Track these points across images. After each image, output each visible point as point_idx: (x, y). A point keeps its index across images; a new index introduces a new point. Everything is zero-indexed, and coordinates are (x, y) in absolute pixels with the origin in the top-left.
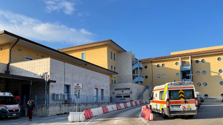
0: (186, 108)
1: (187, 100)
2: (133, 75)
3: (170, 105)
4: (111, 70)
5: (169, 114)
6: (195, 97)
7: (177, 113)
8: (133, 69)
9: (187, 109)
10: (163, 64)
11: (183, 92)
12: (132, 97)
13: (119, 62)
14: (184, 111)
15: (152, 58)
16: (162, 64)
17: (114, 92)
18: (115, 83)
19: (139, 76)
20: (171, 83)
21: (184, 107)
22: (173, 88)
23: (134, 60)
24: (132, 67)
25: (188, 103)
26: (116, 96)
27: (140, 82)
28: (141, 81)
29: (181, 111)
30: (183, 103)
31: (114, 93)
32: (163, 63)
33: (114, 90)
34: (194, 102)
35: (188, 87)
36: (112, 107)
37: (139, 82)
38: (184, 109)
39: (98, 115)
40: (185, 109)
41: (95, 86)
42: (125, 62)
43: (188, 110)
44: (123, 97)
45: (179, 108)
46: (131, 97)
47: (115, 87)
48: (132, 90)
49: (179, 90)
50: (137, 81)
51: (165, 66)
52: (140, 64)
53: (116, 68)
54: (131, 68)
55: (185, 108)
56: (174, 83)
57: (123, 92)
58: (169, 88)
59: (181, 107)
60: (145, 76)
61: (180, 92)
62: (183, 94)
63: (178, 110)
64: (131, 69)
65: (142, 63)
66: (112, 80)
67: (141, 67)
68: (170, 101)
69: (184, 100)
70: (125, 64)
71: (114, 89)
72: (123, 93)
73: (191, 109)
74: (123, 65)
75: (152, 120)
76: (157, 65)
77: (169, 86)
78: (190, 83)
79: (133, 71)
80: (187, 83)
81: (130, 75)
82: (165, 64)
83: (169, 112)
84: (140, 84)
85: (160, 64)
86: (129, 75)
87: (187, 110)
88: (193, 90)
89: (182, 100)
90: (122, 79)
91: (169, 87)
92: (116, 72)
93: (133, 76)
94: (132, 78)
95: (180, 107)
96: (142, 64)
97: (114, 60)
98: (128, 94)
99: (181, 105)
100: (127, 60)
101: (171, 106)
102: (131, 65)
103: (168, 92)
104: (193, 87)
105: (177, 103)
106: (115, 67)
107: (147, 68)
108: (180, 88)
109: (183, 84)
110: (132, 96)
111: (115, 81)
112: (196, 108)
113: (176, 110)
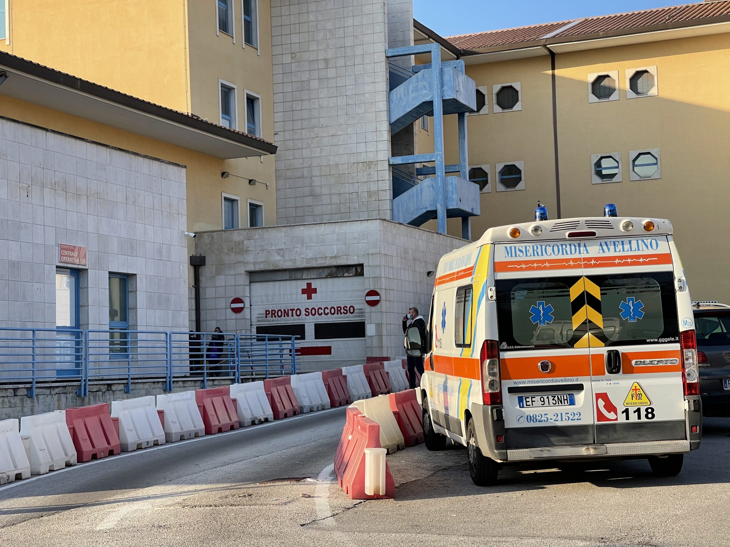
0: (620, 409)
1: (622, 349)
2: (398, 160)
3: (507, 384)
4: (223, 123)
5: (499, 447)
6: (682, 328)
7: (553, 439)
8: (397, 114)
9: (626, 411)
10: (638, 74)
11: (595, 291)
12: (380, 335)
13: (287, 59)
14: (601, 429)
15: (553, 27)
16: (631, 73)
17: (243, 292)
18: (254, 222)
19: (440, 172)
20: (515, 233)
21: (603, 396)
22: (529, 265)
23: (405, 42)
24: (389, 101)
25: (630, 370)
26: (260, 330)
27: (451, 214)
28: (453, 205)
29: (583, 429)
30: (599, 372)
31: (237, 300)
32: (639, 65)
33: (244, 280)
34: (677, 361)
35: (635, 260)
36: (161, 413)
37: (441, 213)
38: (601, 416)
39: (26, 473)
40: (611, 415)
41: (63, 248)
42: (330, 55)
43: (633, 418)
44: (310, 331)
45: (566, 408)
46: (370, 330)
47: (250, 258)
48: (377, 278)
49: (573, 280)
50: (427, 206)
51: (654, 91)
52: (449, 71)
53: (260, 108)
54: (383, 106)
55: (610, 407)
56: (536, 229)
57: (309, 291)
58: (497, 267)
59: (580, 397)
60: (500, 167)
61: (575, 292)
62: (595, 304)
63: (559, 424)
64: (384, 116)
65: (469, 69)
66: (232, 201)
67: (455, 101)
68: (507, 355)
69: (603, 350)
70: (332, 72)
71: (242, 270)
72: (310, 304)
73: (650, 412)
74: (314, 84)
75: (376, 497)
76: (592, 78)
77: (500, 248)
78: (648, 227)
79: (392, 125)
80: (627, 225)
81: (369, 164)
82: (652, 70)
83: (497, 437)
84: (451, 233)
85: (613, 74)
86: (363, 158)
87: (622, 419)
88: (670, 275)
89: (594, 351)
90: (313, 195)
91: (501, 256)
92: (262, 134)
93: (393, 167)
94: (387, 184)
95: (572, 403)
96: (462, 78)
97: (249, 39)
98: (351, 310)
99: (586, 385)
100: (349, 42)
101: (511, 390)
102: (383, 85)
103: (492, 293)
104: (666, 258)
105: (553, 373)
106: (251, 101)
107: (518, 107)
108: (577, 263)
109: (599, 232)
110: (379, 326)
111: (254, 209)
112: (685, 405)
113: (551, 423)
